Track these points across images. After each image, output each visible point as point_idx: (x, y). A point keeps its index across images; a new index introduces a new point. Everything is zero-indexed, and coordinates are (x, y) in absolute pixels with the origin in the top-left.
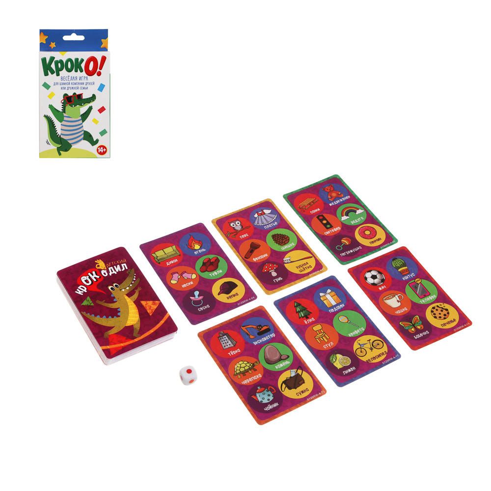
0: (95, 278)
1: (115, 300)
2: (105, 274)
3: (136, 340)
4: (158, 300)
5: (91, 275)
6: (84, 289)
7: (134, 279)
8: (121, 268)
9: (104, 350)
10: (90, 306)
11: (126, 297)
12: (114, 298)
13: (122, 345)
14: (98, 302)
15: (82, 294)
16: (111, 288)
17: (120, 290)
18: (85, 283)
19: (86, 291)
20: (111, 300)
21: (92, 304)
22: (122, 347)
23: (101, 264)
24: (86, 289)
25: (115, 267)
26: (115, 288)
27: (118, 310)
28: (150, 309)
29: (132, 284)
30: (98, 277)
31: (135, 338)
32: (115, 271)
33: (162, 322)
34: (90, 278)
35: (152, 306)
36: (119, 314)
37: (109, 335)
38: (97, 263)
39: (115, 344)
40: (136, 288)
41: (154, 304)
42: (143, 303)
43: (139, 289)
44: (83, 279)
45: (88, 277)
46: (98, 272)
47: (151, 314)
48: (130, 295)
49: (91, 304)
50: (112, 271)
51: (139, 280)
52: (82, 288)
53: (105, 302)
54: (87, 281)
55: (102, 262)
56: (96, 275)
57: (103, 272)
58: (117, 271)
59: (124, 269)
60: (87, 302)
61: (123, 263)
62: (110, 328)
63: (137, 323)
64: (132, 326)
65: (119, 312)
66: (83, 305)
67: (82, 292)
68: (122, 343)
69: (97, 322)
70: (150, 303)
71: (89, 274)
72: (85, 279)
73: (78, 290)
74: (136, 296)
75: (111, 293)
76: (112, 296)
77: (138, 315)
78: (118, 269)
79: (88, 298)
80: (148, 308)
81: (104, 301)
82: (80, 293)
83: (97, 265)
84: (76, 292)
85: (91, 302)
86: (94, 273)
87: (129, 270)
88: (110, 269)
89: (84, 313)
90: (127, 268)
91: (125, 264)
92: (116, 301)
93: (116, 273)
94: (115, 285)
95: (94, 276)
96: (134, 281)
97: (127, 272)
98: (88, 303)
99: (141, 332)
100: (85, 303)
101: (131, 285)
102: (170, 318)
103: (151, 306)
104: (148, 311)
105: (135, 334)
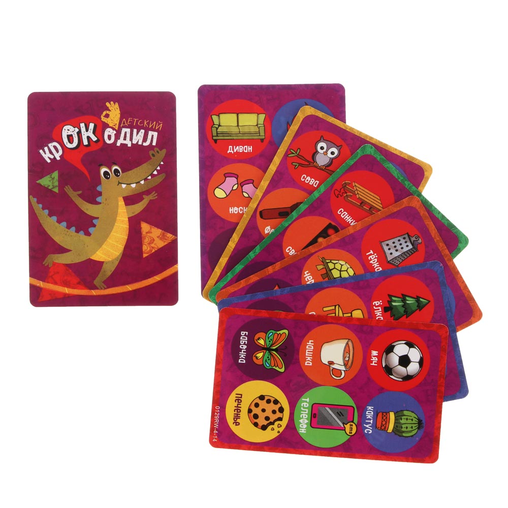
0: (88, 138)
1: (98, 199)
2: (109, 137)
3: (94, 293)
4: (175, 232)
5: (83, 129)
6: (57, 151)
7: (155, 173)
8: (145, 140)
9: (32, 287)
10: (50, 190)
11: (121, 203)
12: (100, 194)
13: (67, 290)
14: (69, 190)
15: (49, 161)
16: (106, 173)
17: (119, 183)
18: (65, 140)
19: (58, 158)
20: (92, 197)
21: (56, 190)
22: (65, 294)
23: (114, 113)
24: (61, 152)
25: (135, 131)
26: (112, 175)
27: (95, 221)
28: (149, 244)
29: (146, 179)
30: (94, 138)
31: (95, 288)
32: (131, 139)
33: (158, 278)
34: (79, 133)
35: (157, 240)
36: (91, 230)
37: (54, 264)
38: (108, 109)
39: (55, 283)
40: (148, 192)
41: (162, 238)
42: (145, 227)
43: (153, 196)
44: (68, 130)
45: (77, 130)
46: (100, 129)
47: (145, 255)
48: (130, 200)
49: (54, 187)
50: (125, 139)
51: (163, 176)
52: (55, 147)
53: (80, 195)
54: (70, 138)
55: (118, 111)
56: (94, 133)
57: (108, 132)
58: (135, 142)
59: (147, 144)
60: (50, 181)
61: (154, 130)
62: (62, 250)
63: (112, 262)
64: (101, 264)
65: (94, 226)
66: (40, 185)
67: (52, 157)
68: (68, 286)
69: (46, 229)
70: (157, 232)
71: (82, 125)
72: (70, 133)
73: (46, 149)
74: (138, 208)
75: (99, 183)
76: (99, 188)
77: (121, 247)
78: (138, 138)
79: (55, 175)
80: (146, 241)
81: (80, 192)
82: (47, 156)
83: (104, 113)
84: (41, 151)
85: (56, 184)
86: (92, 126)
87: (156, 149)
88: (124, 130)
89: (34, 200)
90: (154, 144)
91: (155, 134)
92: (100, 203)
93: (130, 145)
94: (116, 171)
95: (88, 134)
96: (153, 175)
97: (151, 152)
98: (50, 184)
99: (112, 281)
100: (45, 181)
101: (142, 182)
102: (175, 276)
103: (154, 240)
104: (145, 248)
105: (98, 281)
